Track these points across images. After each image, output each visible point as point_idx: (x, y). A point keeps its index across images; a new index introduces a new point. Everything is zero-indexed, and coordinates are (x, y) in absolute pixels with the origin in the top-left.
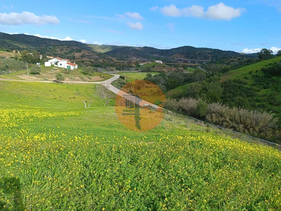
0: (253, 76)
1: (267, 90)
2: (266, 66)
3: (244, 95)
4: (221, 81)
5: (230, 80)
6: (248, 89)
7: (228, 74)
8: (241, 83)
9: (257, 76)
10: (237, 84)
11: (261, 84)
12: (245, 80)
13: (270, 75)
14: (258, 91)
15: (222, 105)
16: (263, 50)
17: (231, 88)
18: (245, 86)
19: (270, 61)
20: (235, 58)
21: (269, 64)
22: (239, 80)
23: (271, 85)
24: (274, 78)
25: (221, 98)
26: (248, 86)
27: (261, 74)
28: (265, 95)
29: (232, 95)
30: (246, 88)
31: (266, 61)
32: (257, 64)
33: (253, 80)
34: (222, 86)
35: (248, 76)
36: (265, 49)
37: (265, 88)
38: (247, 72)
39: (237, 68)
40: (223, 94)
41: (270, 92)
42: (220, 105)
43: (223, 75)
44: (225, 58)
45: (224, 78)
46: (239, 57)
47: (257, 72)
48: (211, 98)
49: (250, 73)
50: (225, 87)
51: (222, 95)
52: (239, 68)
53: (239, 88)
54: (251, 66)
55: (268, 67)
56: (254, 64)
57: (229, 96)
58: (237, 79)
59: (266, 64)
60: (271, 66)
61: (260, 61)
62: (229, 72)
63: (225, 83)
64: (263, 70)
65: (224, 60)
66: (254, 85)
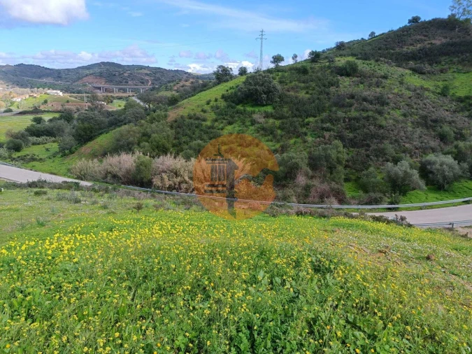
0: (212, 107)
1: (232, 126)
2: (227, 91)
3: (205, 137)
4: (170, 119)
5: (182, 117)
6: (209, 128)
7: (178, 107)
8: (198, 119)
9: (217, 108)
10: (192, 121)
11: (224, 119)
12: (202, 113)
13: (233, 105)
14: (222, 129)
15: (175, 158)
16: (220, 67)
17: (185, 128)
18: (204, 123)
19: (231, 84)
20: (186, 81)
21: (231, 88)
22: (195, 115)
23: (237, 119)
24: (240, 107)
25: (174, 146)
26: (209, 123)
27: (222, 104)
28: (231, 134)
29: (188, 139)
30: (206, 126)
31: (225, 84)
32: (215, 89)
33: (213, 114)
34: (172, 127)
35: (207, 108)
36: (222, 66)
37: (230, 123)
38: (204, 102)
39: (189, 97)
40: (175, 138)
41: (237, 128)
42: (173, 157)
43: (171, 109)
44: (173, 81)
45: (173, 114)
46: (191, 80)
47: (216, 100)
48: (157, 147)
49: (208, 103)
50: (176, 128)
51: (174, 142)
52: (193, 96)
53: (197, 127)
54: (207, 92)
55: (230, 91)
56: (211, 90)
57: (184, 142)
58: (192, 113)
59: (226, 88)
60: (233, 91)
61: (219, 84)
62: (180, 103)
63: (176, 121)
64: (223, 97)
65: (172, 84)
66: (216, 120)
